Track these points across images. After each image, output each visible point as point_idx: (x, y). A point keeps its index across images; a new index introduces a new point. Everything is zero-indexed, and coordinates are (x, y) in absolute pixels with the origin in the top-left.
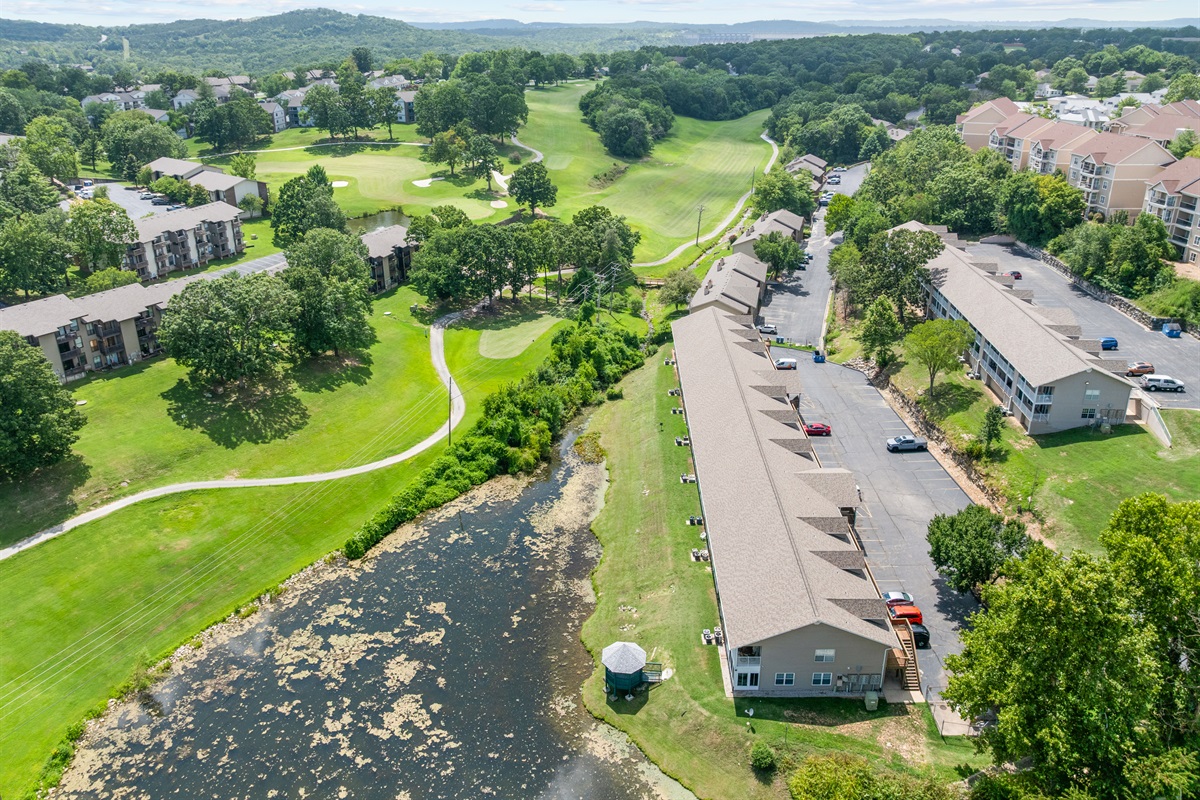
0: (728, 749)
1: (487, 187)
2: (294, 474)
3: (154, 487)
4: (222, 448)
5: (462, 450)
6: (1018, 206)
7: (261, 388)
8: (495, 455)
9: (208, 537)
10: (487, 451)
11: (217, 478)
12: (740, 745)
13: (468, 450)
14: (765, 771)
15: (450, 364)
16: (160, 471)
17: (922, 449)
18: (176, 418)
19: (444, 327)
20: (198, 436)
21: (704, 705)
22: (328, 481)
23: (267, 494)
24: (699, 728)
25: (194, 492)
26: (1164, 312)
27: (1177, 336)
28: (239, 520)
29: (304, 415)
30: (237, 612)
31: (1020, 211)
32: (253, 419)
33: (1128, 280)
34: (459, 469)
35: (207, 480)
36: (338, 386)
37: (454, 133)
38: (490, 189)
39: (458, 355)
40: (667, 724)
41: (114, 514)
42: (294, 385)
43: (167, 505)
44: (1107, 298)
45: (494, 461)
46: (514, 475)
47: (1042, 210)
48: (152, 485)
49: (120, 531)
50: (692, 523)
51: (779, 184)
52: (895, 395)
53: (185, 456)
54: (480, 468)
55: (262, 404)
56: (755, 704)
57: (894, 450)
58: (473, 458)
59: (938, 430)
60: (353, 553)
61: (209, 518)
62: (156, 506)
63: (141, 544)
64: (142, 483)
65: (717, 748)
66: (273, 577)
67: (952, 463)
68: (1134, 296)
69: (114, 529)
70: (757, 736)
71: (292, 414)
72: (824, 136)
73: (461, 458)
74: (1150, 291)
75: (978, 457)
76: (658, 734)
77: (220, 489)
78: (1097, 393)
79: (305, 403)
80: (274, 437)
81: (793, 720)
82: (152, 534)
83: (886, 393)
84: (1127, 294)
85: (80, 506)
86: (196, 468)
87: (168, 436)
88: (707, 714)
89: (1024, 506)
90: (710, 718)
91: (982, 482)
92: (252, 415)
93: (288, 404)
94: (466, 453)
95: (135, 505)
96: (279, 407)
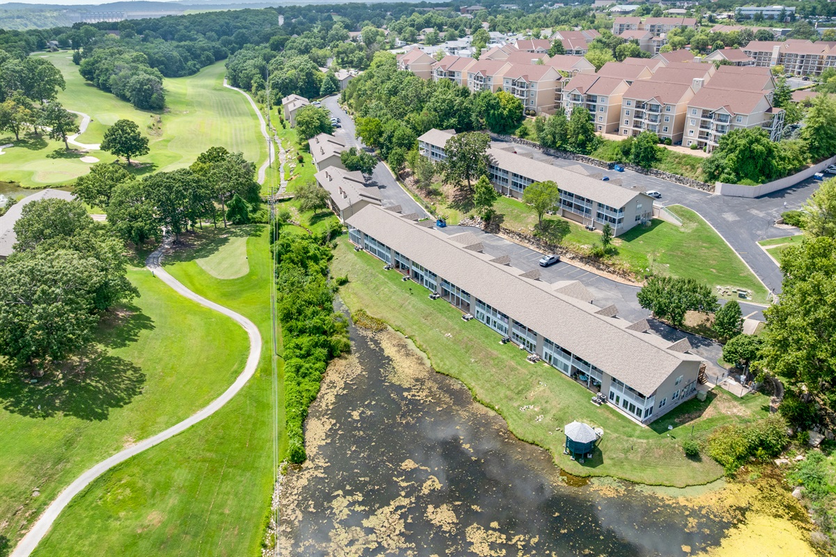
0: (669, 454)
2: (180, 420)
3: (68, 483)
5: (298, 352)
6: (492, 111)
7: (75, 358)
8: (323, 346)
9: (173, 500)
10: (316, 345)
11: (118, 449)
12: (674, 448)
13: (301, 349)
14: (693, 455)
15: (198, 291)
16: (59, 466)
17: (558, 261)
19: (159, 265)
20: (62, 424)
21: (639, 437)
22: (216, 413)
23: (179, 444)
24: (647, 451)
25: (113, 470)
26: (611, 159)
27: (623, 171)
28: (181, 476)
29: (136, 370)
30: (265, 546)
31: (494, 114)
32: (96, 387)
33: (582, 145)
34: (307, 365)
35: (111, 455)
36: (136, 335)
38: (67, 148)
39: (197, 284)
40: (626, 458)
41: (57, 525)
42: (100, 347)
43: (99, 492)
44: (571, 157)
45: (325, 351)
46: (339, 357)
47: (505, 112)
48: (64, 481)
49: (80, 537)
50: (504, 342)
51: (316, 116)
52: (511, 235)
53: (69, 443)
54: (318, 359)
55: (89, 371)
56: (659, 424)
58: (308, 354)
59: (561, 248)
60: (298, 459)
61: (149, 487)
62: (89, 498)
63: (114, 538)
64: (53, 485)
65: (664, 456)
66: (258, 505)
67: (581, 264)
68: (589, 153)
69: (71, 538)
70: (678, 439)
71: (125, 371)
73: (302, 357)
74: (595, 149)
75: (602, 256)
76: (627, 466)
77: (134, 458)
78: (641, 206)
79: (127, 359)
80: (130, 396)
81: (683, 423)
82: (114, 524)
83: (501, 235)
84: (584, 153)
85: (8, 536)
86: (90, 449)
87: (34, 431)
88: (645, 441)
89: (646, 274)
90: (648, 443)
91: (612, 269)
92: (93, 384)
93: (113, 364)
94: (303, 352)
95: (70, 506)
96: (108, 369)
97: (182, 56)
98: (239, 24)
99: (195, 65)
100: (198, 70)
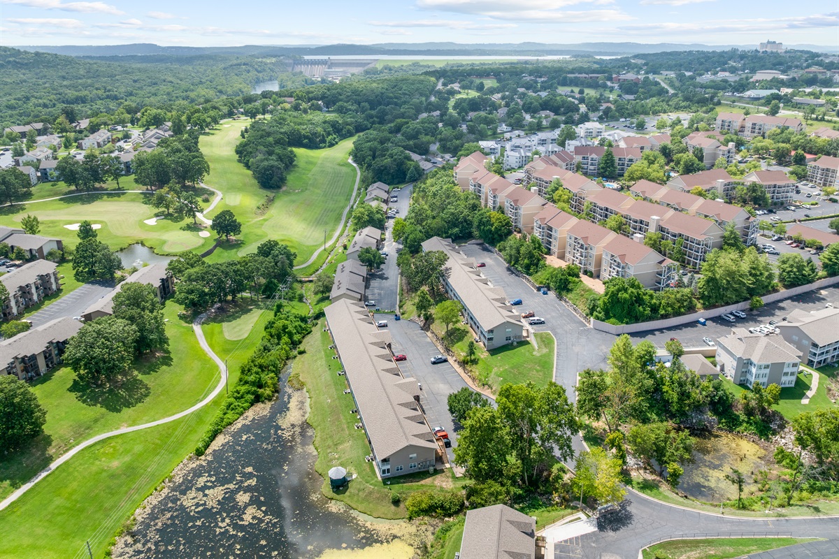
0: (382, 498)
1: (194, 222)
2: (155, 420)
3: (87, 440)
4: (115, 413)
5: (236, 394)
6: (482, 227)
7: (120, 377)
8: (253, 394)
9: (127, 459)
10: (248, 392)
11: (117, 429)
12: (387, 495)
13: (239, 393)
14: (396, 502)
15: (211, 346)
16: (87, 431)
17: (446, 361)
18: (84, 402)
19: (200, 324)
20: (99, 410)
21: (371, 484)
22: (174, 421)
23: (146, 432)
24: (370, 493)
25: (109, 438)
26: (541, 283)
27: (547, 294)
28: (138, 448)
29: (147, 389)
30: (156, 490)
31: (484, 230)
32: (122, 395)
33: (528, 267)
34: (236, 404)
35: (112, 431)
36: (158, 369)
37: (168, 189)
38: (195, 223)
39: (214, 340)
40: (358, 494)
41: (74, 456)
42: (136, 373)
43: (98, 447)
45: (253, 397)
46: (263, 402)
47: (493, 229)
48: (85, 439)
49: (81, 464)
50: (353, 412)
52: (433, 335)
53: (96, 421)
54: (246, 401)
55: (123, 385)
56: (390, 480)
57: (434, 363)
58: (242, 397)
59: (452, 351)
60: (199, 453)
61: (121, 450)
62: (93, 449)
63: (94, 468)
64: (80, 439)
65: (378, 499)
66: (166, 471)
67: (458, 366)
68: (530, 275)
69: (77, 464)
70: (392, 491)
71: (141, 389)
72: (386, 168)
73: (236, 398)
74: (537, 272)
75: (467, 363)
76: (355, 499)
77: (121, 434)
78: (510, 330)
79: (146, 382)
80: (137, 403)
81: (404, 483)
82: (97, 463)
83: (429, 334)
84: (528, 274)
85: (54, 456)
86: (104, 426)
87: (83, 412)
88: (372, 487)
89: (485, 383)
90: (373, 489)
91: (469, 374)
92: (122, 393)
93: (137, 383)
94: (238, 395)
95: (82, 450)
96: (133, 386)
97: (325, 131)
98: (391, 95)
99: (335, 138)
100: (337, 143)
